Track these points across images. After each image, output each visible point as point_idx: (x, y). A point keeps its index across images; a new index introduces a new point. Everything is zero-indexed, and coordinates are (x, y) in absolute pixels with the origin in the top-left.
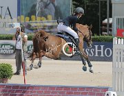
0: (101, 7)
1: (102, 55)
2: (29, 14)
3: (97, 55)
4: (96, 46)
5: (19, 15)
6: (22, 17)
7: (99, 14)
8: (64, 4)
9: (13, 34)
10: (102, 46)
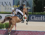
0: (44, 2)
1: (44, 20)
3: (42, 20)
4: (42, 16)
5: (13, 5)
6: (15, 6)
7: (43, 5)
8: (30, 1)
9: (11, 12)
10: (44, 16)
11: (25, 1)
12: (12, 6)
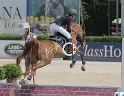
1: (111, 56)
2: (38, 14)
3: (106, 55)
4: (106, 47)
5: (28, 15)
6: (32, 17)
7: (108, 15)
8: (73, 4)
9: (22, 34)
10: (111, 47)
11: (60, 5)
12: (24, 20)
